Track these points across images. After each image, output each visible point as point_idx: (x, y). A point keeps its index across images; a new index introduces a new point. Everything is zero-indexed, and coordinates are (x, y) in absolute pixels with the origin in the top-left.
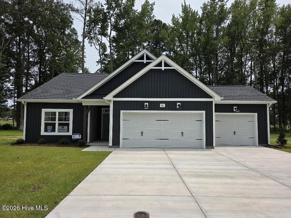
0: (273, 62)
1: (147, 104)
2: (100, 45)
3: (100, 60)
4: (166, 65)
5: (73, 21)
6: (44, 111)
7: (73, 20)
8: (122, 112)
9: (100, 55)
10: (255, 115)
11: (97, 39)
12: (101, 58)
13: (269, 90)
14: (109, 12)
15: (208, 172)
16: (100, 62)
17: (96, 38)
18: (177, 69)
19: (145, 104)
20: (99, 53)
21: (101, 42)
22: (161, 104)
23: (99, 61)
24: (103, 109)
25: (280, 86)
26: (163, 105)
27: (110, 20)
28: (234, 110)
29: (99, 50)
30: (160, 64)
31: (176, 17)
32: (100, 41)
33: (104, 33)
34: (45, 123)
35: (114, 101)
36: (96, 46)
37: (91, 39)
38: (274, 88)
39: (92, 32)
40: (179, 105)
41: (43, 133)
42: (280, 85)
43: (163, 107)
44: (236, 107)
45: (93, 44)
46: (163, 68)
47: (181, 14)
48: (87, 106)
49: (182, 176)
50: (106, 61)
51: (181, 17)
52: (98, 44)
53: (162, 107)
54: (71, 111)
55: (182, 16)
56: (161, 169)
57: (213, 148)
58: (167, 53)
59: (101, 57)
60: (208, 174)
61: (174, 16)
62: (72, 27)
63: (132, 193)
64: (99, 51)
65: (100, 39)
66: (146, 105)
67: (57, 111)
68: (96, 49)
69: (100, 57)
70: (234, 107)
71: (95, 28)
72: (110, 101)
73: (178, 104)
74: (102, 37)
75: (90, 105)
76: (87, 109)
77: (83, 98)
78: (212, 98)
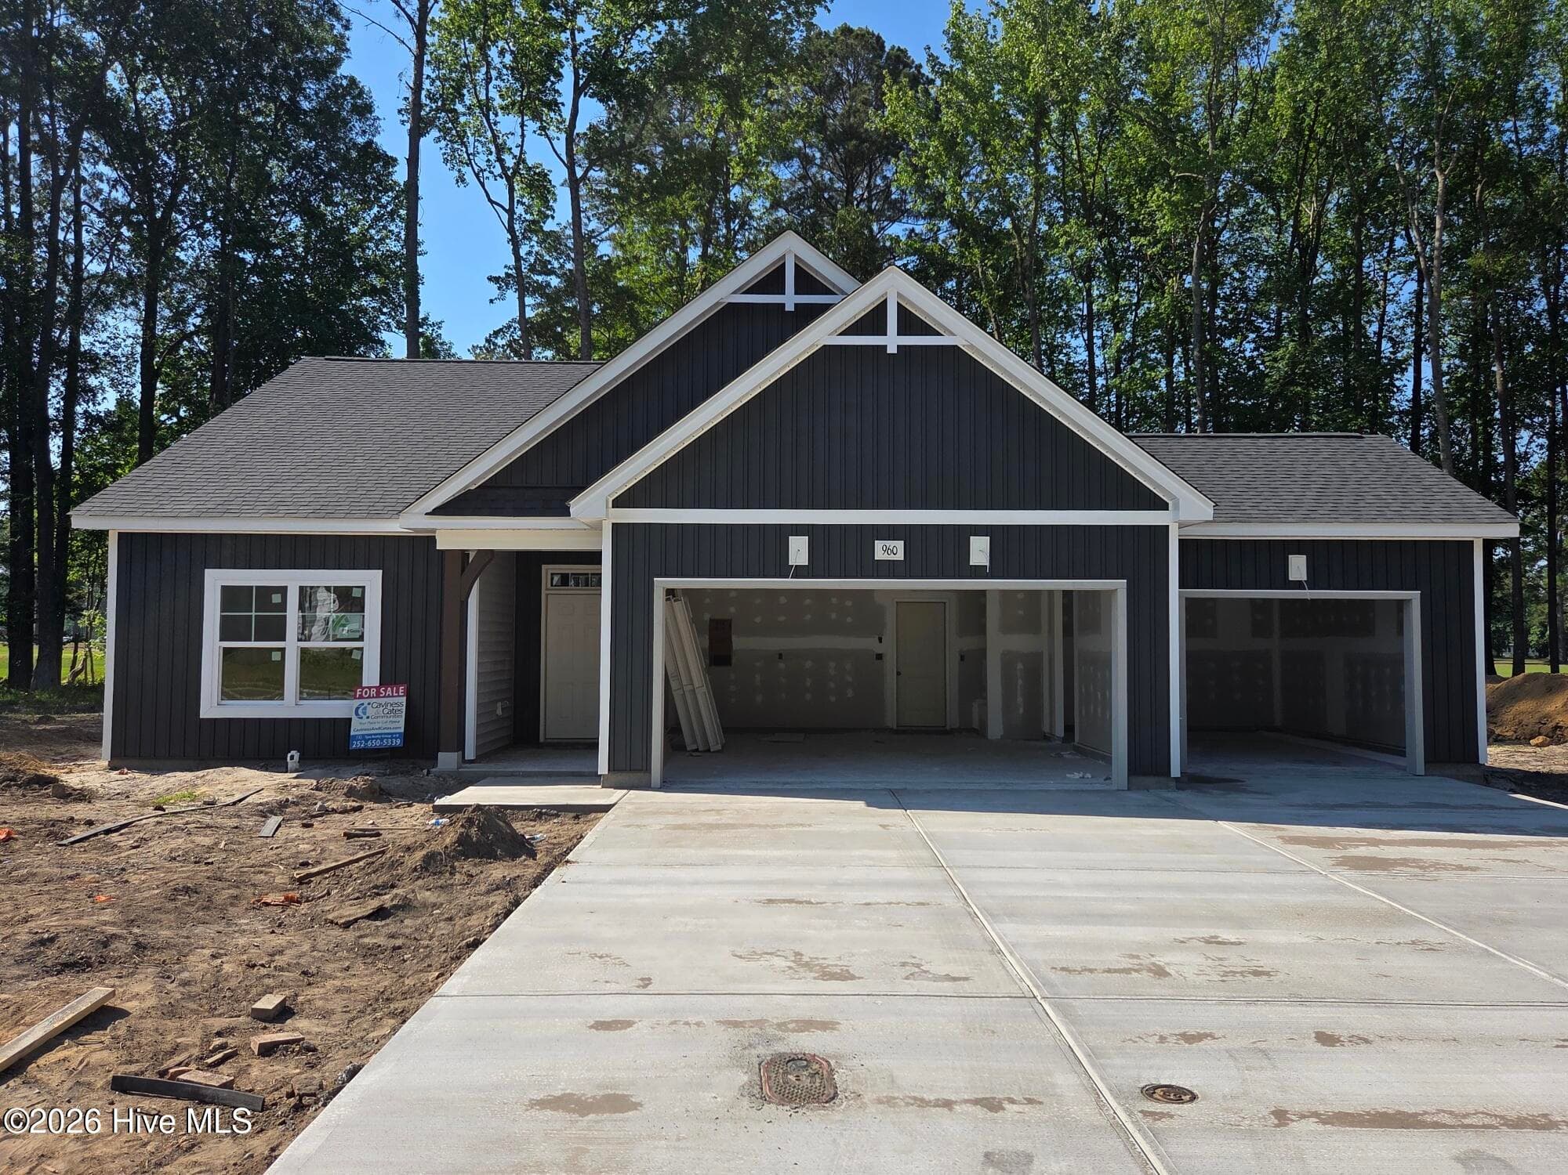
0: (1545, 283)
1: (804, 541)
3: (514, 273)
4: (910, 323)
5: (348, 34)
6: (215, 580)
7: (347, 27)
8: (661, 583)
9: (515, 243)
10: (1409, 601)
12: (518, 258)
13: (1520, 448)
16: (517, 280)
18: (972, 346)
19: (793, 541)
20: (511, 230)
21: (520, 160)
22: (879, 544)
23: (507, 274)
24: (547, 570)
26: (888, 550)
28: (1294, 577)
29: (511, 212)
30: (873, 321)
32: (517, 151)
34: (223, 649)
35: (616, 527)
38: (1549, 436)
41: (211, 706)
43: (892, 557)
44: (1303, 557)
46: (892, 341)
48: (464, 554)
52: (498, 170)
53: (886, 557)
54: (371, 581)
57: (1169, 784)
58: (913, 230)
59: (523, 252)
62: (345, 70)
64: (505, 217)
65: (511, 143)
67: (292, 579)
68: (490, 200)
69: (516, 252)
70: (1293, 559)
71: (480, 77)
72: (596, 529)
73: (976, 541)
74: (522, 125)
75: (479, 551)
76: (463, 571)
77: (441, 511)
78: (1167, 509)
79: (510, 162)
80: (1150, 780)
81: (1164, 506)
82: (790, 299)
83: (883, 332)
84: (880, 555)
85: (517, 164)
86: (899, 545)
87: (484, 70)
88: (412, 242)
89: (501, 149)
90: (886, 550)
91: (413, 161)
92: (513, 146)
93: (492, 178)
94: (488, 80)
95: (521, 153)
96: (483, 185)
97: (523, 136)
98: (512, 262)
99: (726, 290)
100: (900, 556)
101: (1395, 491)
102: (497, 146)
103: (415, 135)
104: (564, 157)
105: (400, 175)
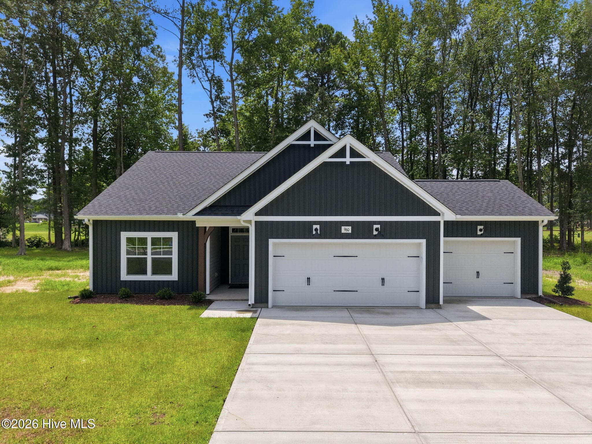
1: (318, 227)
2: (210, 81)
3: (212, 112)
4: (354, 153)
5: (157, 31)
6: (124, 235)
7: (157, 29)
8: (271, 241)
9: (212, 102)
10: (517, 241)
11: (204, 68)
12: (213, 107)
14: (227, 16)
15: (435, 372)
16: (213, 115)
17: (203, 66)
18: (375, 161)
19: (315, 227)
20: (211, 98)
21: (213, 75)
22: (343, 228)
23: (210, 113)
24: (231, 227)
25: (564, 159)
26: (346, 230)
27: (232, 31)
28: (479, 233)
29: (211, 92)
30: (341, 153)
31: (360, 22)
32: (212, 72)
33: (217, 56)
34: (128, 258)
35: (256, 222)
36: (203, 83)
37: (193, 68)
39: (194, 55)
40: (377, 229)
41: (124, 276)
42: (564, 157)
43: (347, 232)
44: (482, 227)
45: (196, 79)
46: (348, 160)
47: (372, 17)
48: (205, 228)
49: (392, 382)
50: (223, 112)
51: (370, 23)
52: (207, 79)
53: (345, 232)
54: (174, 236)
55: (373, 19)
56: (354, 365)
57: (439, 307)
59: (215, 104)
60: (435, 377)
61: (358, 20)
62: (156, 43)
63: (317, 427)
64: (209, 93)
65: (210, 69)
66: (316, 230)
67: (149, 235)
68: (204, 88)
69: (213, 105)
70: (479, 227)
71: (199, 47)
72: (250, 222)
73: (375, 226)
74: (214, 63)
75: (210, 227)
76: (205, 233)
77: (197, 214)
78: (440, 215)
79: (209, 75)
80: (433, 305)
81: (439, 214)
82: (312, 143)
83: (345, 157)
84: (343, 231)
85: (212, 76)
86: (350, 228)
87: (200, 45)
88: (180, 100)
89: (207, 72)
90: (345, 229)
91: (180, 75)
92: (211, 70)
93: (204, 82)
94: (202, 49)
95: (214, 72)
96: (201, 82)
97: (214, 67)
98: (211, 109)
99: (291, 140)
100: (350, 232)
101: (513, 203)
102: (206, 71)
103: (180, 66)
104: (229, 73)
105: (176, 78)
